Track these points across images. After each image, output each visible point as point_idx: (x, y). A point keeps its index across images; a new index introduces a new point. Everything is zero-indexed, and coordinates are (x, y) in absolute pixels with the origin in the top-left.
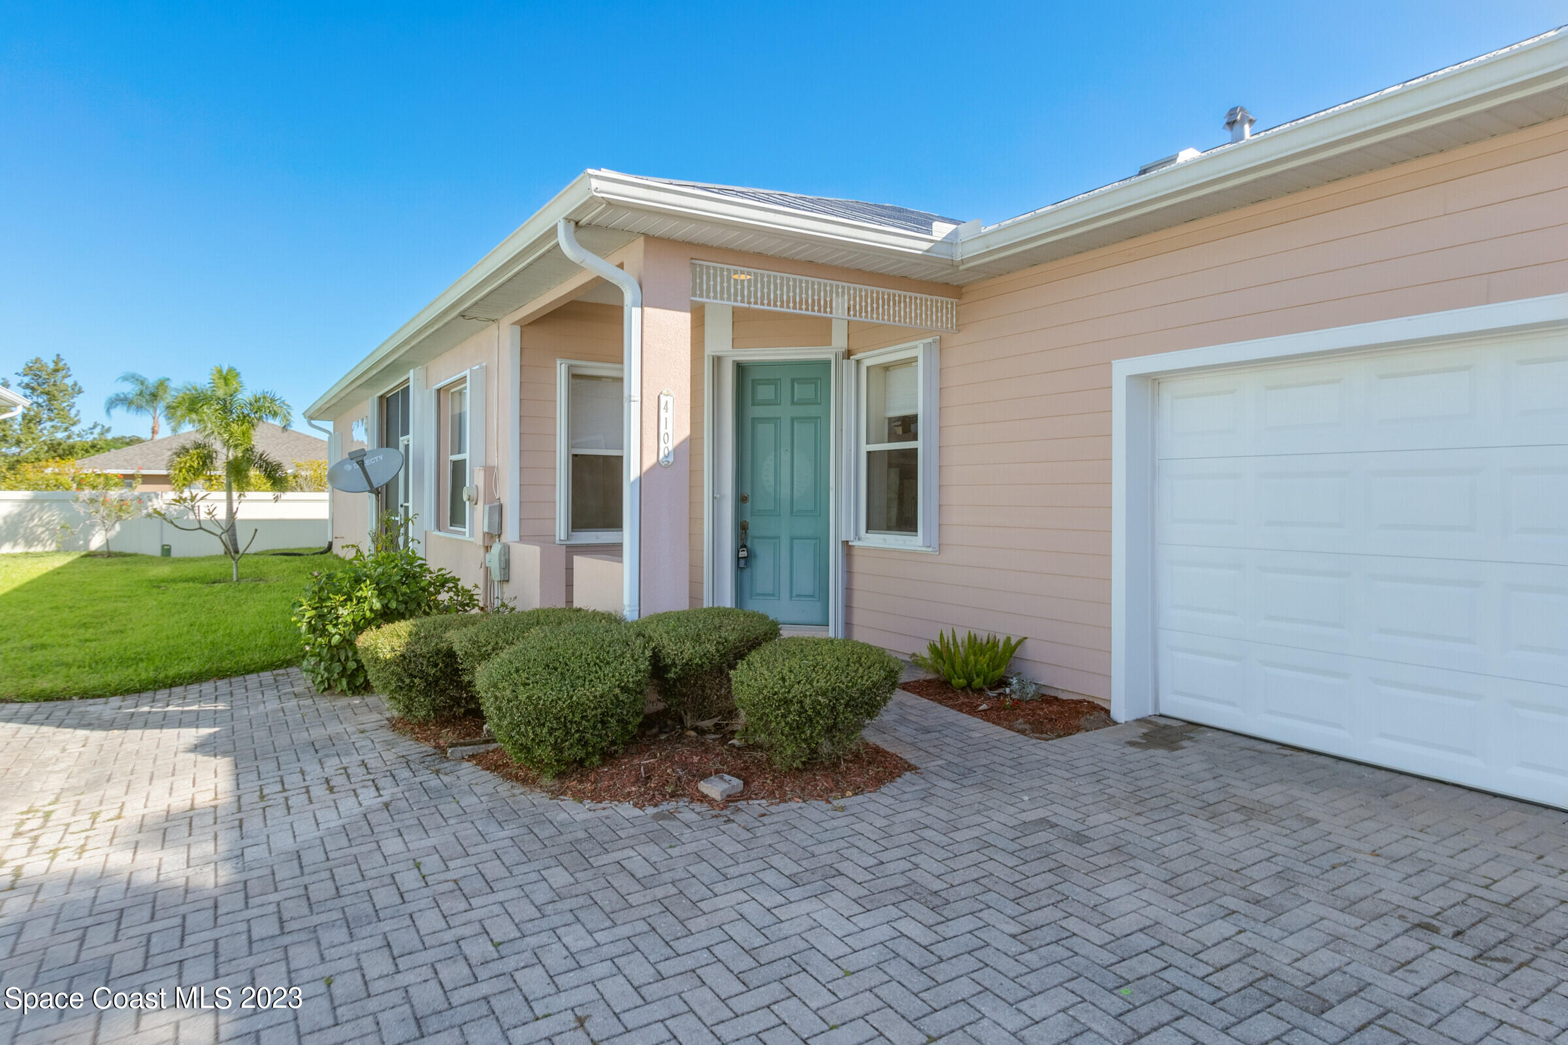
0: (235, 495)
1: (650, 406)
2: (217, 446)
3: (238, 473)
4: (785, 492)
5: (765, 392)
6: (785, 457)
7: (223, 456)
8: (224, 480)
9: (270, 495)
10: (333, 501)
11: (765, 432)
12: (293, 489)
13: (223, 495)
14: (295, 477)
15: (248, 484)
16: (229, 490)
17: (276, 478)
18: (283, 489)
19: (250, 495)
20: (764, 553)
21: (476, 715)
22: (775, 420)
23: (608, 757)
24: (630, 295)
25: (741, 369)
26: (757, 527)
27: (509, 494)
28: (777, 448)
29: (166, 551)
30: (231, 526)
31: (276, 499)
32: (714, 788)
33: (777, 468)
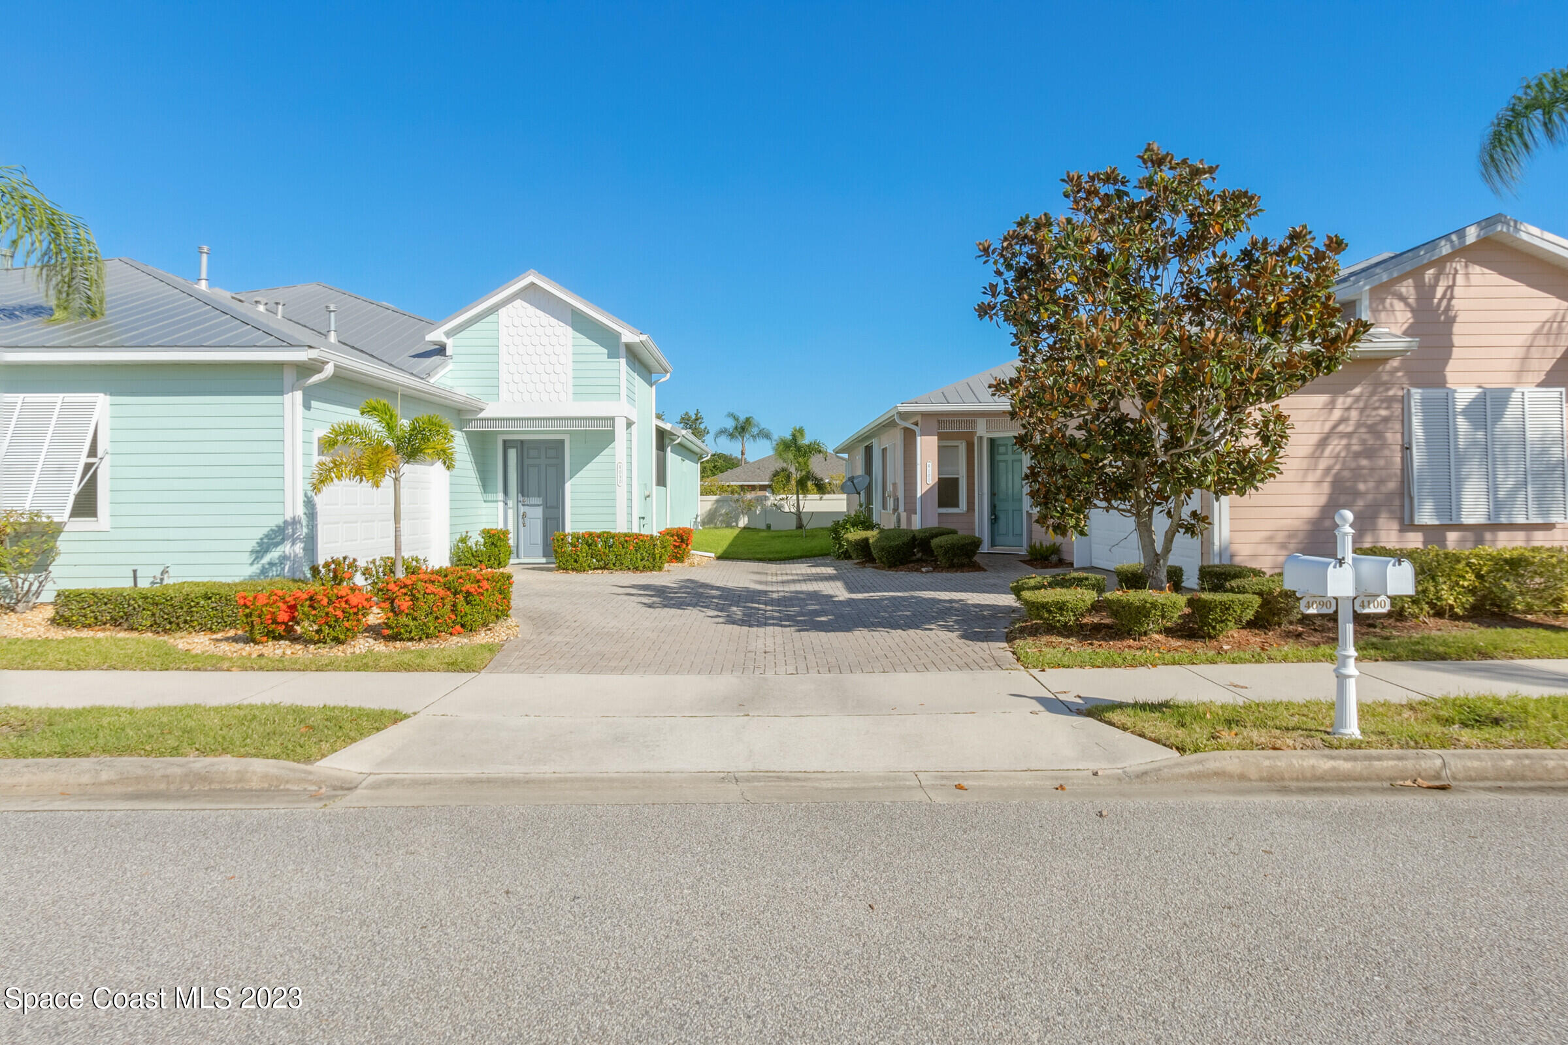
0: (801, 496)
1: (924, 466)
2: (793, 470)
3: (802, 486)
4: (1010, 491)
5: (1002, 449)
6: (1010, 477)
7: (796, 475)
8: (795, 488)
9: (818, 496)
10: (848, 499)
11: (1002, 466)
12: (829, 493)
13: (795, 497)
14: (830, 484)
15: (808, 490)
16: (798, 494)
17: (821, 488)
18: (824, 493)
19: (809, 496)
20: (1002, 516)
21: (875, 560)
22: (1006, 461)
23: (902, 564)
24: (918, 432)
25: (992, 441)
26: (1000, 506)
27: (901, 494)
28: (1007, 472)
29: (769, 527)
30: (799, 514)
31: (821, 499)
32: (923, 570)
33: (1007, 482)
